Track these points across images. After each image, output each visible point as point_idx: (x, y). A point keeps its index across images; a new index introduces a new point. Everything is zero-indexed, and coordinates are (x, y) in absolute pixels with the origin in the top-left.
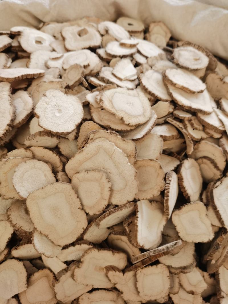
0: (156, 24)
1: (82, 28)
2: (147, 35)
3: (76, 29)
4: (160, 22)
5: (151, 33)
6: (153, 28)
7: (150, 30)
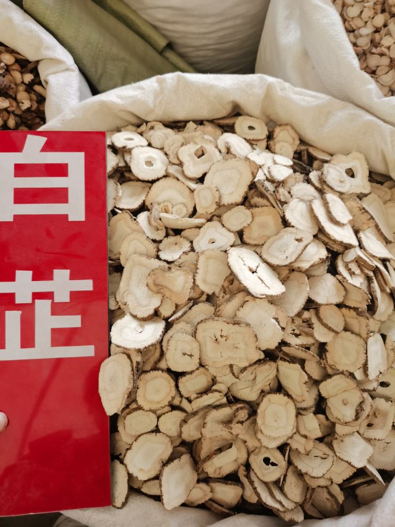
0: (282, 128)
1: (199, 146)
2: (271, 143)
3: (192, 148)
4: (287, 124)
5: (275, 140)
6: (279, 133)
7: (275, 136)
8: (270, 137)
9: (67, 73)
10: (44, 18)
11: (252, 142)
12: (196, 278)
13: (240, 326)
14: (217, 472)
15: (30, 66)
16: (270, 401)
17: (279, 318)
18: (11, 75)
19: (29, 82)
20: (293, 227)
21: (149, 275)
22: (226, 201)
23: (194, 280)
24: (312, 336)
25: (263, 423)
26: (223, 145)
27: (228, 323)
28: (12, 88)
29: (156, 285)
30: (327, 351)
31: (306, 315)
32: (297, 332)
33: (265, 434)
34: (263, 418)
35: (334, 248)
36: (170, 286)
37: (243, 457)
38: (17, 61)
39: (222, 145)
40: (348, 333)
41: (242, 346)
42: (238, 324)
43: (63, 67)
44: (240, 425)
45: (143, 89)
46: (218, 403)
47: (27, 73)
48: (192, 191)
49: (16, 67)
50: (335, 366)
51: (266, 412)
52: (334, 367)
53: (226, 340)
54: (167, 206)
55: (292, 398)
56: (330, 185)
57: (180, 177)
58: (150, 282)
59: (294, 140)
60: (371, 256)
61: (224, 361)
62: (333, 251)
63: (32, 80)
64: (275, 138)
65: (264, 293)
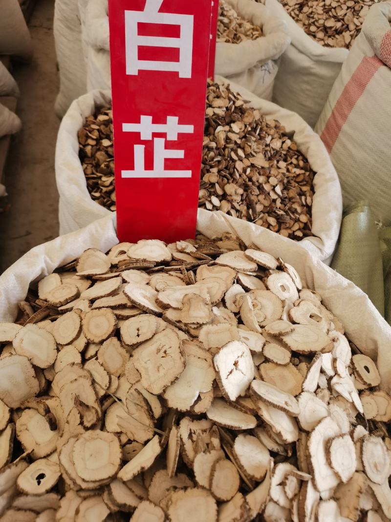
0: (387, 397)
1: (321, 316)
2: (367, 392)
3: (316, 311)
5: (371, 395)
6: (380, 396)
7: (375, 393)
8: (372, 389)
9: (318, 250)
10: (345, 232)
11: (355, 373)
12: (208, 325)
13: (180, 358)
14: (22, 428)
15: (307, 232)
16: (112, 441)
17: (202, 400)
18: (294, 224)
19: (296, 235)
20: (298, 400)
21: (195, 294)
22: (286, 339)
23: (206, 324)
24: (196, 452)
25: (86, 440)
26: (334, 336)
27: (179, 347)
28: (286, 225)
29: (189, 300)
30: (185, 491)
31: (216, 442)
32: (195, 437)
33: (75, 445)
34: (92, 438)
35: (299, 451)
36: (192, 308)
37: (41, 451)
38: (306, 224)
39: (333, 334)
40: (215, 507)
41: (162, 372)
42: (182, 355)
43: (320, 246)
44: (78, 421)
45: (336, 276)
46: (98, 387)
47: (302, 232)
48: (281, 319)
49: (302, 225)
50: (171, 504)
51: (99, 439)
52: (170, 502)
53: (163, 357)
54: (257, 306)
55: (120, 470)
56: (364, 448)
57: (286, 308)
58: (190, 296)
59: (385, 415)
60: (315, 514)
61: (142, 367)
62: (296, 451)
63: (299, 236)
64: (373, 394)
65: (220, 369)
